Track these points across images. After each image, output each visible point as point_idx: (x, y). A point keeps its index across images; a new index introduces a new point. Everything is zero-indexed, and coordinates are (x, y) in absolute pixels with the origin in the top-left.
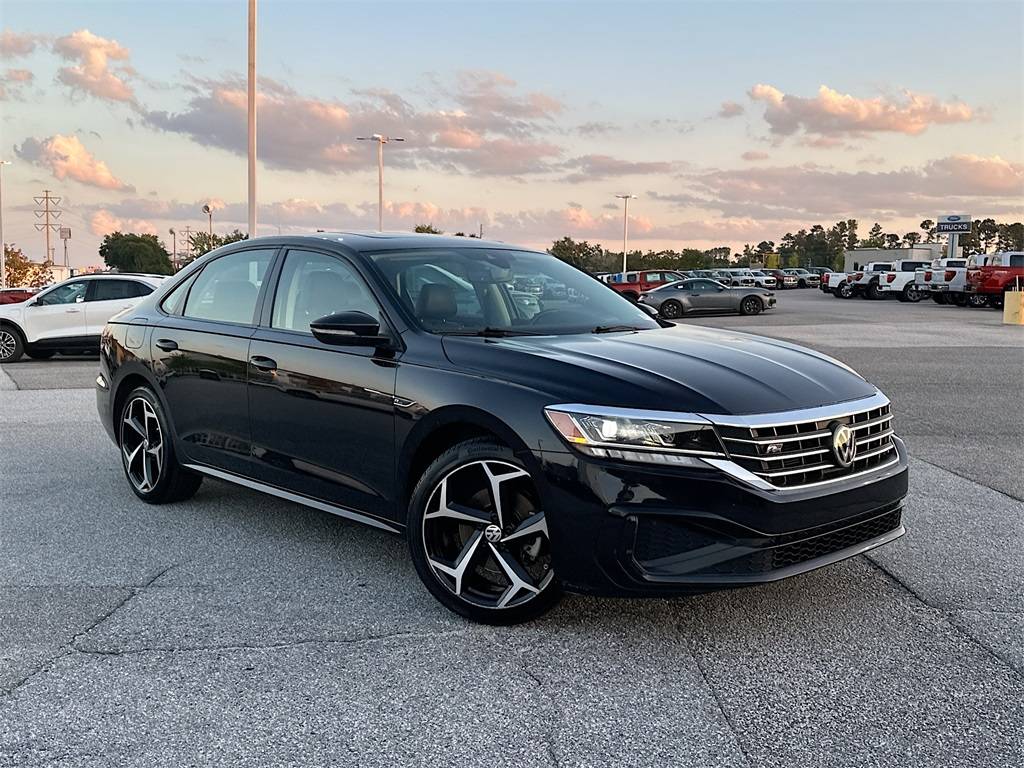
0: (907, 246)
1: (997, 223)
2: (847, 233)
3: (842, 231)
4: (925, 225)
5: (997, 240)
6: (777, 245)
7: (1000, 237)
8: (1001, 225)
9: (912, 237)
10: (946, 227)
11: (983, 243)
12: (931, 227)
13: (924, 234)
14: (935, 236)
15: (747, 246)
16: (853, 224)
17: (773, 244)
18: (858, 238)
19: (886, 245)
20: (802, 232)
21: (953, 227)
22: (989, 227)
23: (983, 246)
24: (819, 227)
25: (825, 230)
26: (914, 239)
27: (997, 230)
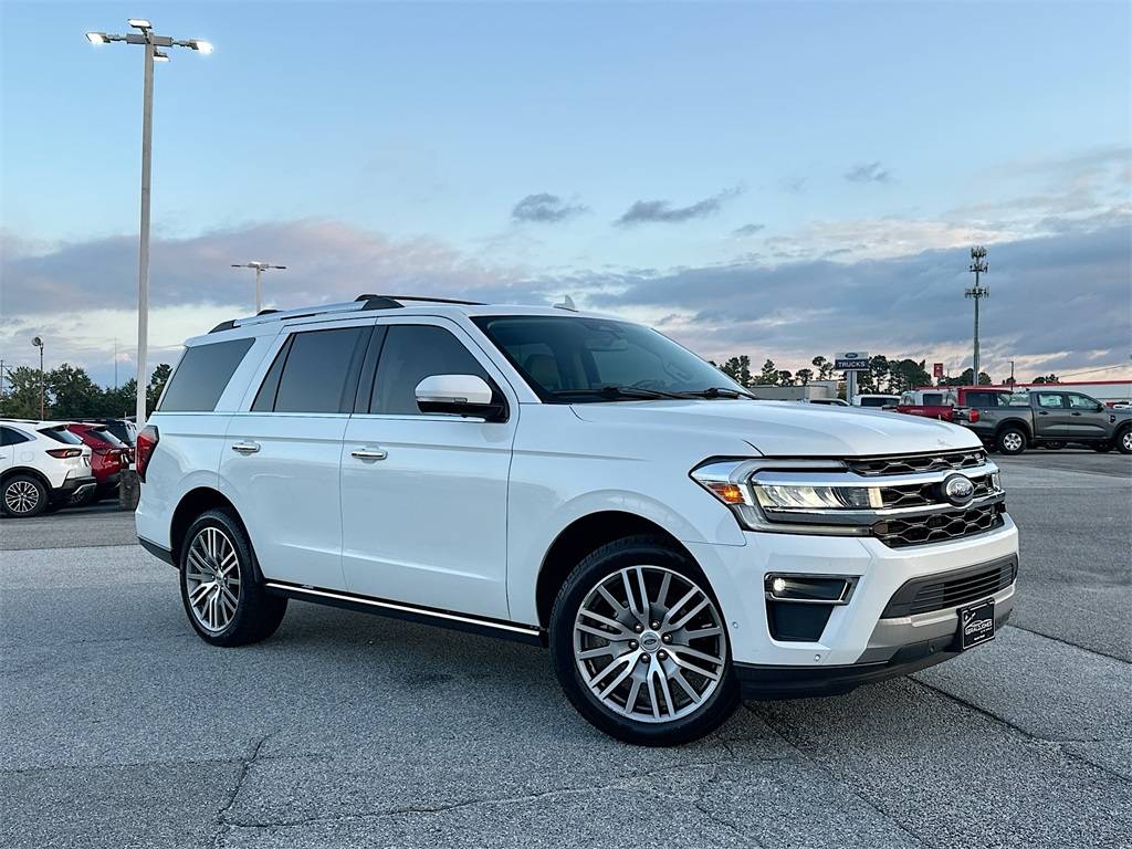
0: (799, 383)
1: (888, 359)
2: (740, 369)
3: (734, 367)
4: (817, 361)
5: (888, 377)
7: (891, 373)
8: (893, 362)
9: (804, 373)
10: (844, 364)
11: (875, 380)
12: (823, 363)
13: (816, 371)
14: (827, 372)
16: (745, 360)
18: (751, 375)
19: (780, 381)
21: (851, 364)
22: (880, 364)
23: (875, 383)
26: (806, 376)
27: (889, 367)
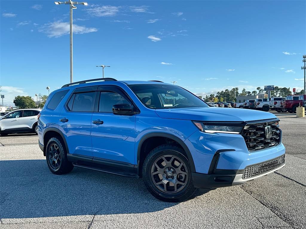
0: (253, 95)
2: (235, 91)
3: (234, 91)
4: (258, 89)
5: (279, 92)
6: (215, 95)
8: (280, 88)
9: (254, 92)
10: (267, 89)
11: (275, 94)
12: (260, 89)
13: (258, 91)
14: (261, 92)
15: (207, 96)
16: (237, 89)
17: (214, 95)
18: (239, 93)
19: (247, 94)
20: (222, 92)
21: (269, 89)
22: (277, 89)
24: (227, 90)
25: (229, 91)
26: (255, 93)
27: (279, 90)
